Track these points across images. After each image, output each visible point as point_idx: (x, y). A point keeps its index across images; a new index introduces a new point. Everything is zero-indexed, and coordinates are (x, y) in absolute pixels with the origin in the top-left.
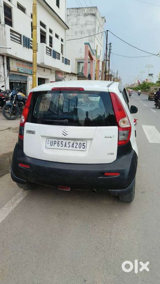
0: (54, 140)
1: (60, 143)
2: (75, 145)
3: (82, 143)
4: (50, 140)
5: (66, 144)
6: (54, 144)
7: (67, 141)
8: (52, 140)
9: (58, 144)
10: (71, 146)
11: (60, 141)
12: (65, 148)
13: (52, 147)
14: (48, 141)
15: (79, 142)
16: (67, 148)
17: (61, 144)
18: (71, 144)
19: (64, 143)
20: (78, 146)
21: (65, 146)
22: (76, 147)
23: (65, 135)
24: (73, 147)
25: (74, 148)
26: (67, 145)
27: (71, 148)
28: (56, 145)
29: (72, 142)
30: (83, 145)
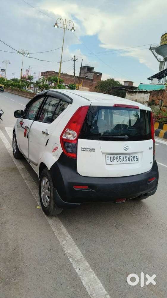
0: (113, 156)
1: (118, 158)
2: (130, 158)
3: (135, 155)
4: (109, 156)
5: (123, 159)
6: (114, 159)
7: (124, 156)
8: (111, 156)
9: (117, 159)
10: (128, 159)
11: (118, 156)
12: (123, 162)
13: (113, 163)
14: (108, 157)
15: (133, 156)
16: (125, 162)
17: (120, 159)
18: (127, 158)
19: (121, 158)
20: (133, 160)
21: (123, 161)
22: (132, 161)
23: (126, 150)
24: (129, 160)
25: (130, 162)
26: (125, 160)
27: (128, 162)
28: (115, 160)
29: (128, 156)
30: (136, 158)
